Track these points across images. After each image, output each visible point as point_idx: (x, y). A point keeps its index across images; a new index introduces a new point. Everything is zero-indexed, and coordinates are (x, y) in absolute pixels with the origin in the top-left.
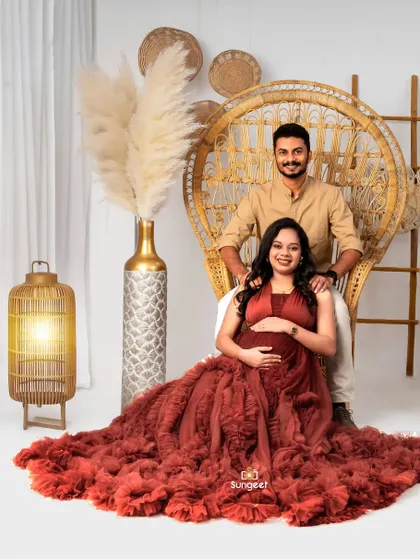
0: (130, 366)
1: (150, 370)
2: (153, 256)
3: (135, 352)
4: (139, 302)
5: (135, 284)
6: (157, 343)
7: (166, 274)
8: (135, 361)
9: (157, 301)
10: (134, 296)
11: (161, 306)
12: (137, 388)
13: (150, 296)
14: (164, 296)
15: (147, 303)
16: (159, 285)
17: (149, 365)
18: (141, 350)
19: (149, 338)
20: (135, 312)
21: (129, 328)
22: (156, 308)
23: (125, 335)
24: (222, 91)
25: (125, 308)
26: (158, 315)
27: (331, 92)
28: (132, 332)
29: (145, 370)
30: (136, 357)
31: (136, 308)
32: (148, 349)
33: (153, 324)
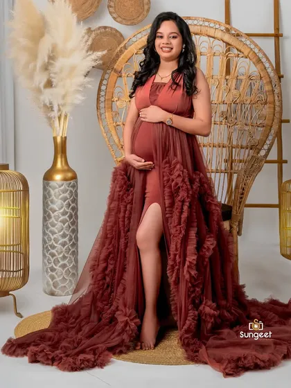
0: (49, 259)
1: (66, 262)
2: (66, 168)
3: (53, 247)
4: (55, 207)
5: (52, 192)
6: (70, 240)
7: (77, 182)
8: (53, 255)
9: (70, 205)
10: (52, 202)
11: (73, 209)
12: (55, 278)
13: (64, 201)
14: (75, 200)
15: (62, 207)
16: (71, 192)
17: (64, 258)
18: (58, 246)
19: (64, 236)
20: (52, 215)
21: (48, 228)
22: (69, 211)
23: (44, 234)
24: (119, 19)
25: (45, 212)
26: (71, 217)
27: (217, 26)
28: (51, 232)
29: (62, 263)
30: (54, 251)
31: (54, 211)
32: (64, 244)
33: (67, 224)
